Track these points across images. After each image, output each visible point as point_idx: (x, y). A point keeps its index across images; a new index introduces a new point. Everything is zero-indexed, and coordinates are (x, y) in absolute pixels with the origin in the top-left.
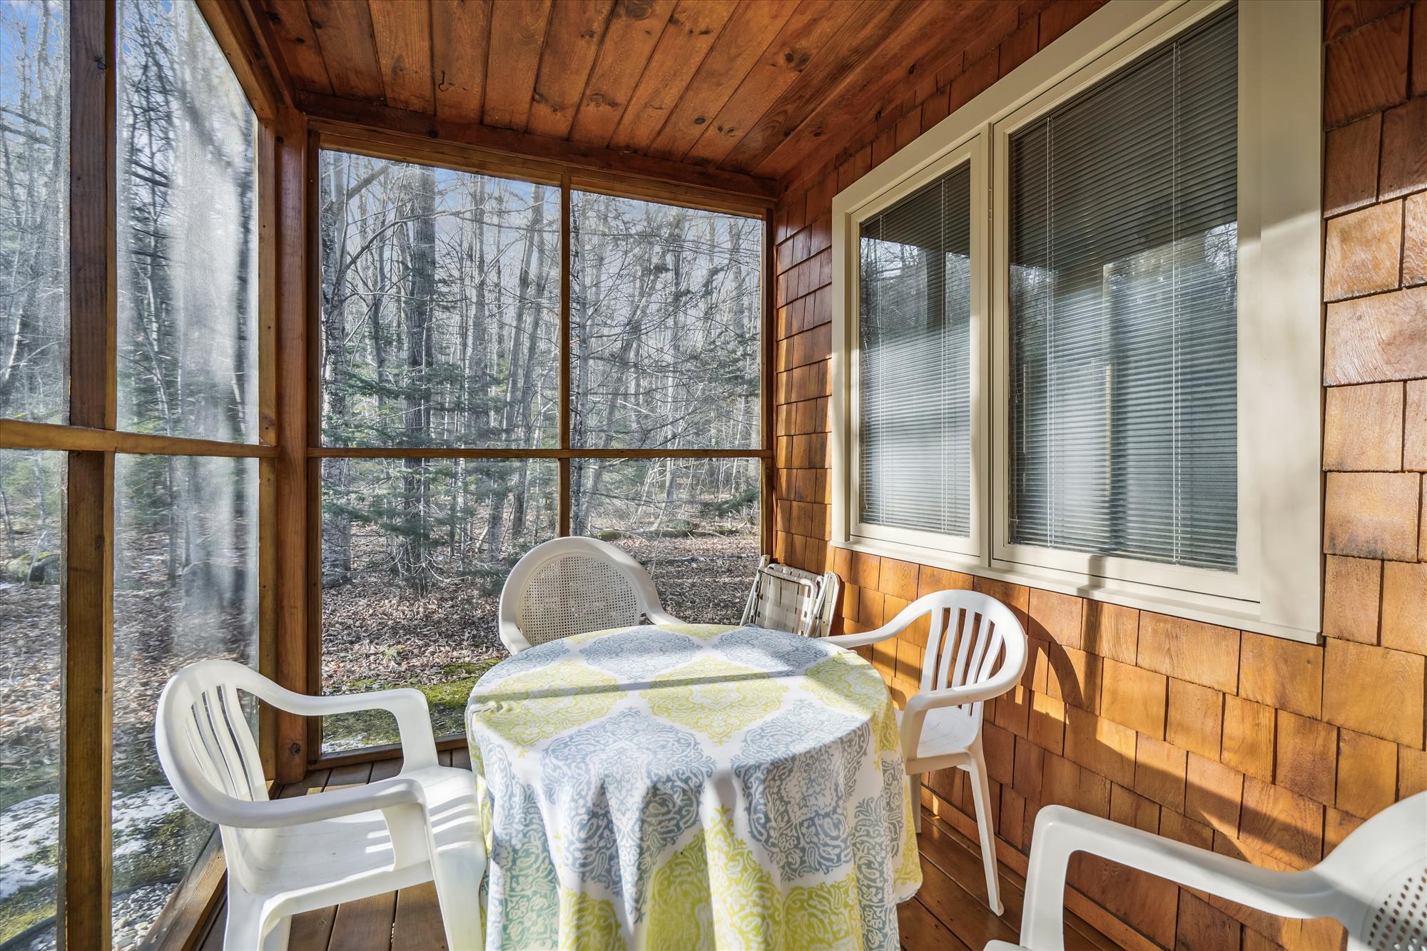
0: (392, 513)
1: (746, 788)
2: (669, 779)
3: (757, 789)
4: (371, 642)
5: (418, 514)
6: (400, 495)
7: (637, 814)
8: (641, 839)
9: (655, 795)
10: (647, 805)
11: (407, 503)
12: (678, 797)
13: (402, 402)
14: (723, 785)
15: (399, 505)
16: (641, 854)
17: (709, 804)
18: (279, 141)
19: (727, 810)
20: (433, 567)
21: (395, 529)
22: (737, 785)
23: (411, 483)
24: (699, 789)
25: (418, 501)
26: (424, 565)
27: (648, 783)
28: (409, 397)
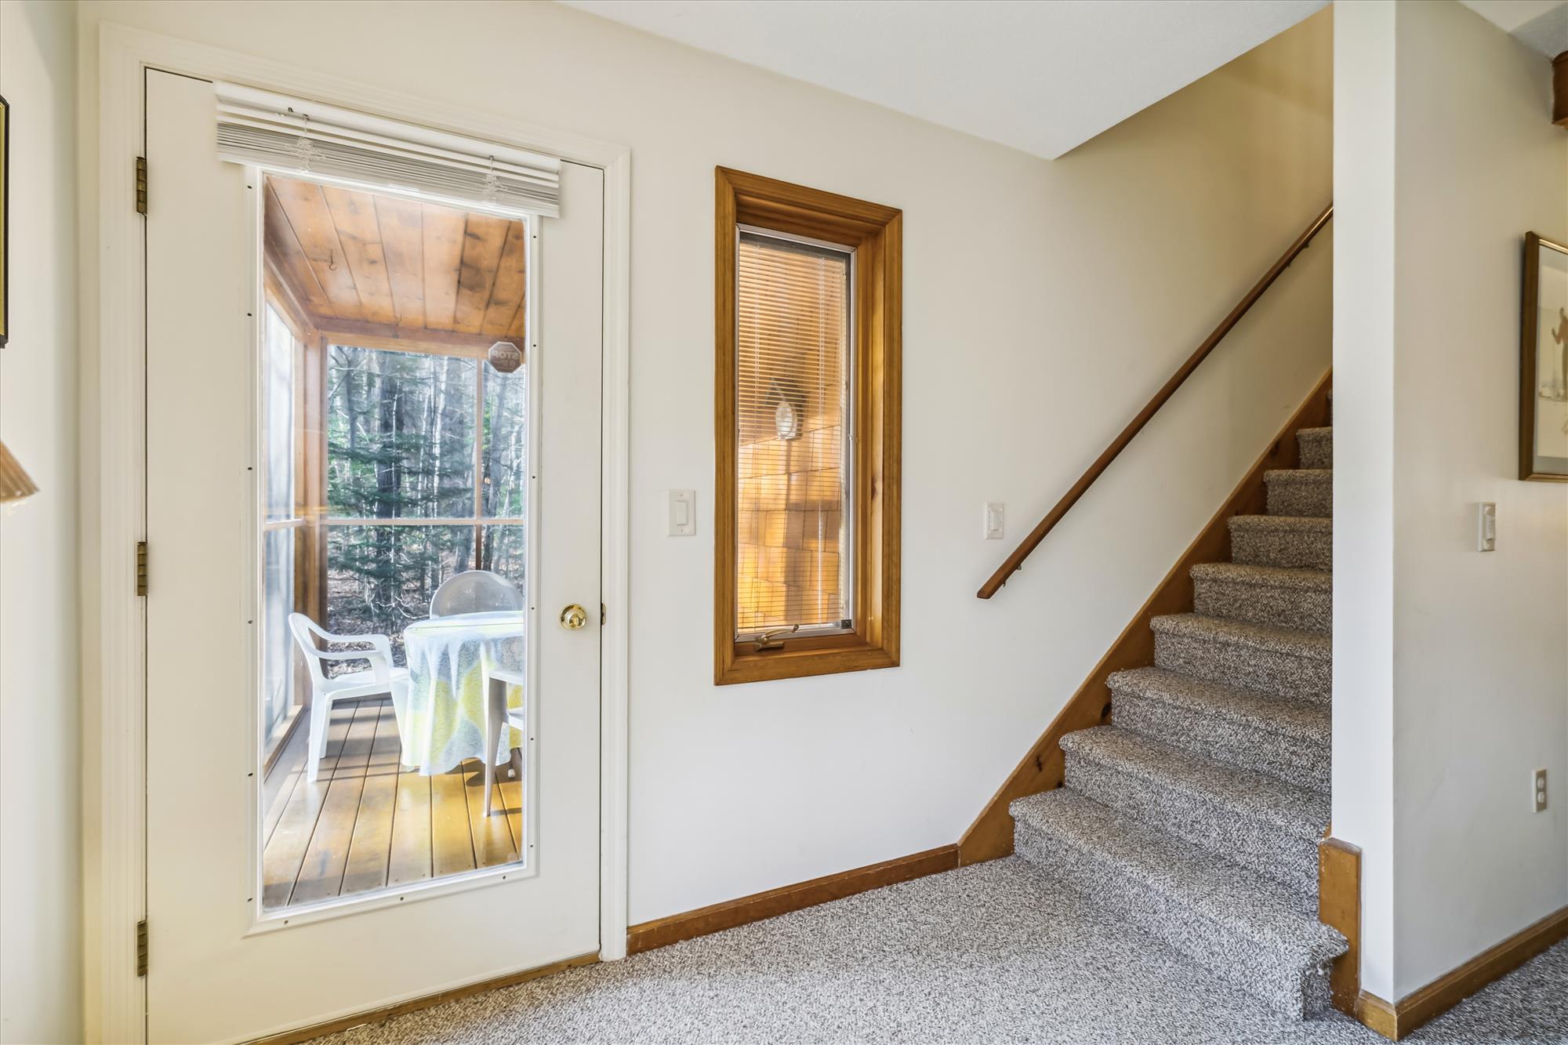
0: (365, 560)
1: (496, 645)
2: (469, 642)
3: (499, 645)
4: (348, 665)
5: (388, 561)
6: (373, 545)
7: (457, 653)
8: (459, 661)
9: (464, 647)
10: (461, 650)
11: (379, 553)
12: (472, 648)
13: (375, 467)
14: (487, 644)
15: (371, 552)
16: (459, 666)
17: (482, 650)
18: (306, 347)
19: (488, 651)
20: (401, 606)
21: (369, 573)
22: (492, 645)
23: (382, 534)
24: (479, 646)
25: (389, 550)
26: (393, 605)
27: (462, 643)
28: (381, 462)
